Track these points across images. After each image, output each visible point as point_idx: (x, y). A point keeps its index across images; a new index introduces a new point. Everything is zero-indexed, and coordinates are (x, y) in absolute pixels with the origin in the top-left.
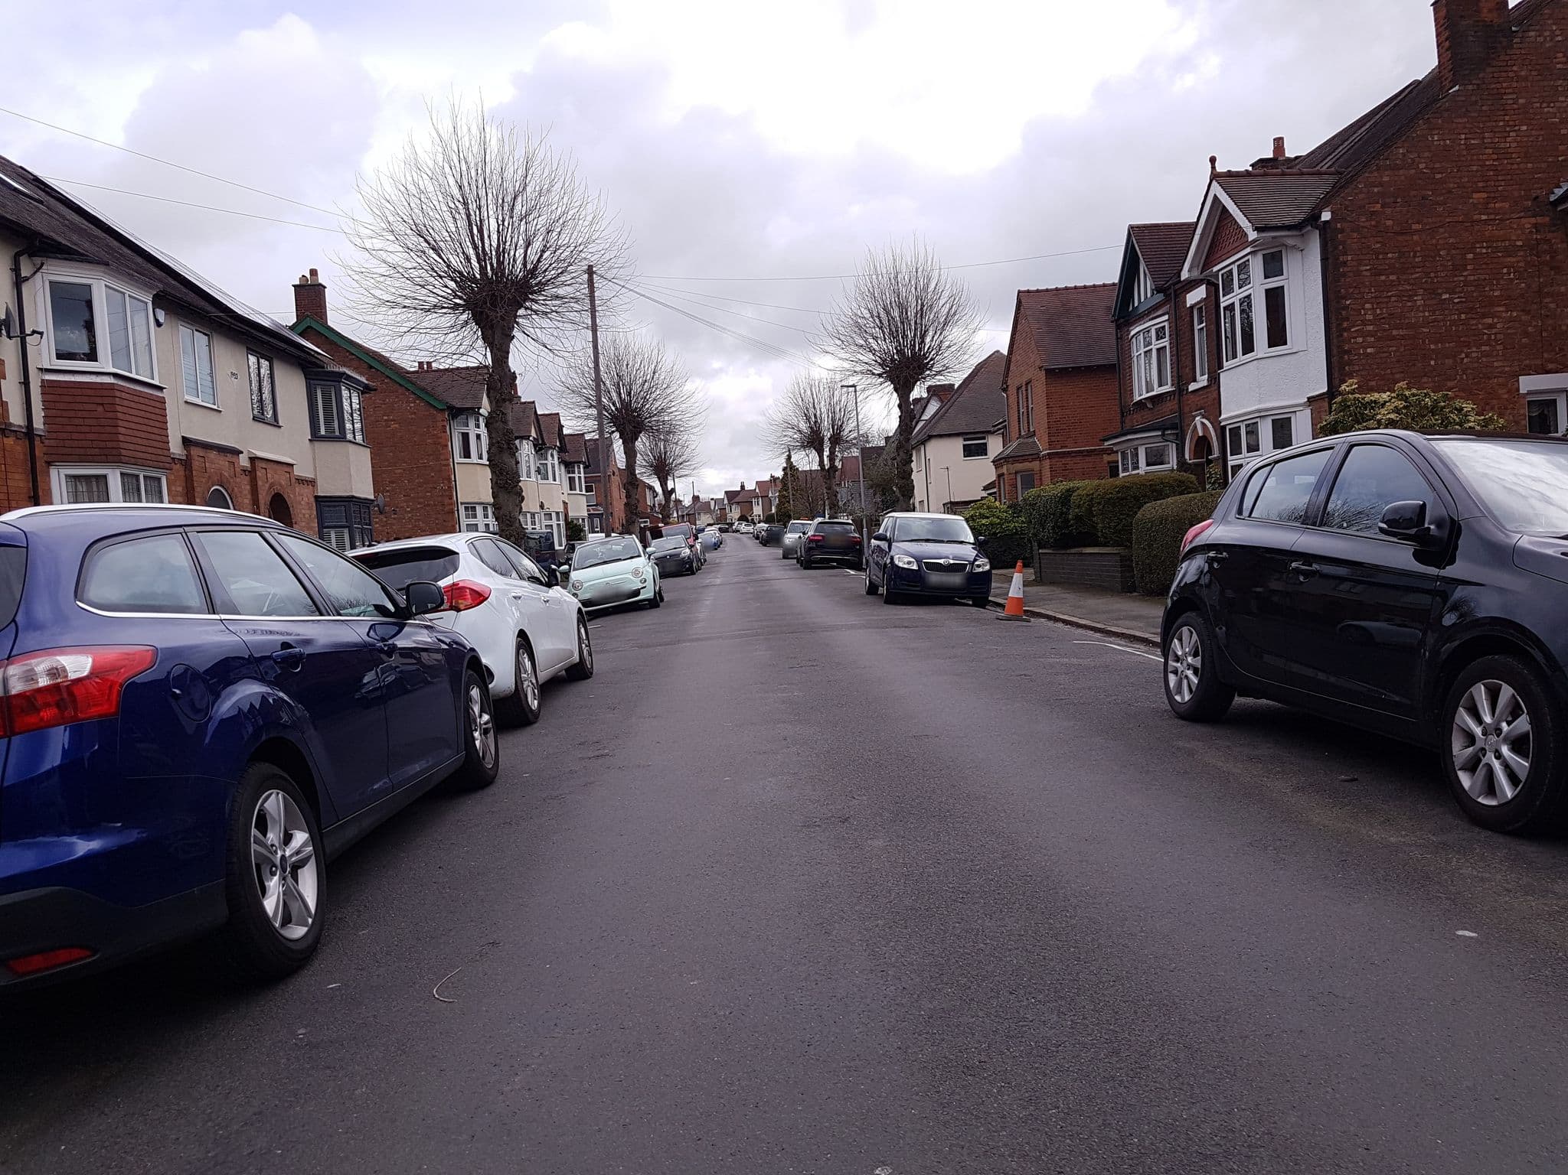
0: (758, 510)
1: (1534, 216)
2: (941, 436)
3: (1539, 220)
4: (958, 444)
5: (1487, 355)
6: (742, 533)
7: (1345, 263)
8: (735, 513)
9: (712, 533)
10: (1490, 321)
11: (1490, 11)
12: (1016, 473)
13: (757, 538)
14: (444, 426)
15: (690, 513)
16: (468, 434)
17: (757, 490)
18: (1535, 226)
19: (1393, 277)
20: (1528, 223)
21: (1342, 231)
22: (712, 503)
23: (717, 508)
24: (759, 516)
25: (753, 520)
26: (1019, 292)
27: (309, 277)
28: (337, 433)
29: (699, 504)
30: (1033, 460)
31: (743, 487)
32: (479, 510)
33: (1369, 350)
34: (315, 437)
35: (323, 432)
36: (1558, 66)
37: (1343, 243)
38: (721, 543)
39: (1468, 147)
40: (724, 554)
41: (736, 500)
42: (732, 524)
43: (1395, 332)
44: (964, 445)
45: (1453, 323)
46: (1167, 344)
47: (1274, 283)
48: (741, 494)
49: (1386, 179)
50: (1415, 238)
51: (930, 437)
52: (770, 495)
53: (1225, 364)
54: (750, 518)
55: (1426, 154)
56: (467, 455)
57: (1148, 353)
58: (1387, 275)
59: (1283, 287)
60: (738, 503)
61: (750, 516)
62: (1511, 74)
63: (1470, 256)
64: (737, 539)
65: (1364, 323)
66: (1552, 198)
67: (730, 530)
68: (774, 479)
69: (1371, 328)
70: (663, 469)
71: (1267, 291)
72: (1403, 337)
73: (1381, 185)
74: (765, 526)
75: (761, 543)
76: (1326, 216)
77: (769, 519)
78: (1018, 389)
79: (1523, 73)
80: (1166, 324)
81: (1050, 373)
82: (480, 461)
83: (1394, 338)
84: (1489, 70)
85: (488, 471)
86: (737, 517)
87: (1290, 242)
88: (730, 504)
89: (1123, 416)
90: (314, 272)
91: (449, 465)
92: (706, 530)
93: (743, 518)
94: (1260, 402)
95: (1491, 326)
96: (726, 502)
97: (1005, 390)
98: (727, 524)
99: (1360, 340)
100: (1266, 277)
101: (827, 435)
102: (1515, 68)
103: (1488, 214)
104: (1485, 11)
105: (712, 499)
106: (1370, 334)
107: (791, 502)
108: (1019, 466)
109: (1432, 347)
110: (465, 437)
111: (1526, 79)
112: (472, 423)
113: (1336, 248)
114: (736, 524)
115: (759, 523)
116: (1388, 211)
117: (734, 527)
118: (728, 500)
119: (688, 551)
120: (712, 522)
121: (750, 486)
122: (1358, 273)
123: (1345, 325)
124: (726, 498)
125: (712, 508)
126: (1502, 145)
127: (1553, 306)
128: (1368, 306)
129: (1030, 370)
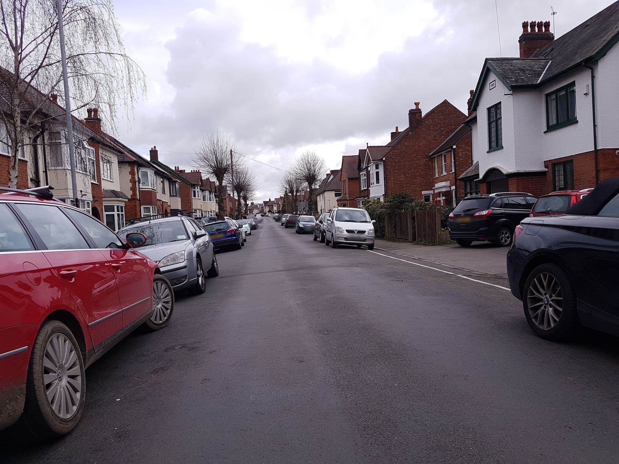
0: (275, 208)
1: (425, 159)
2: (328, 191)
3: (426, 159)
4: (333, 193)
5: (415, 187)
6: (270, 217)
7: (388, 168)
8: (267, 209)
9: (259, 216)
10: (416, 180)
11: (418, 116)
12: (342, 204)
13: (275, 219)
14: (190, 189)
15: (251, 209)
16: (195, 191)
17: (275, 201)
18: (426, 161)
19: (397, 171)
20: (424, 160)
21: (387, 162)
22: (259, 205)
23: (260, 207)
24: (276, 210)
25: (273, 212)
26: (343, 156)
27: (153, 148)
28: (175, 195)
29: (253, 206)
30: (346, 201)
31: (270, 200)
32: (198, 211)
33: (392, 186)
34: (171, 196)
35: (172, 195)
36: (431, 128)
37: (387, 164)
38: (262, 220)
39: (413, 145)
40: (263, 224)
41: (267, 204)
42: (266, 213)
43: (397, 182)
44: (335, 193)
45: (409, 180)
46: (366, 178)
47: (377, 170)
48: (269, 203)
49: (396, 151)
50: (402, 163)
51: (325, 191)
52: (280, 203)
53: (371, 186)
54: (272, 211)
55: (404, 147)
56: (195, 196)
57: (363, 179)
58: (396, 171)
59: (379, 172)
60: (268, 206)
61: (272, 210)
62: (422, 130)
63: (413, 167)
64: (268, 219)
65: (391, 180)
66: (429, 155)
67: (265, 215)
68: (281, 198)
69: (393, 181)
70: (245, 198)
71: (376, 172)
72: (399, 183)
73: (395, 153)
74: (277, 214)
75: (275, 220)
76: (384, 159)
77: (279, 212)
78: (343, 181)
79: (424, 130)
80: (366, 173)
81: (349, 179)
82: (198, 198)
83: (397, 183)
84: (417, 129)
85: (218, 206)
86: (268, 211)
87: (379, 163)
88: (265, 206)
89: (360, 193)
90: (155, 147)
91: (191, 199)
92: (257, 216)
93: (270, 211)
94: (375, 195)
95: (416, 181)
96: (264, 205)
97: (341, 181)
98: (264, 213)
99: (390, 184)
100: (376, 169)
101: (295, 190)
102: (423, 129)
103: (416, 158)
104: (417, 116)
105: (258, 204)
106: (393, 183)
107: (286, 207)
108: (342, 202)
109: (405, 185)
110: (195, 192)
111: (425, 131)
112: (196, 188)
113: (386, 165)
114: (267, 214)
115: (276, 213)
116: (396, 158)
117: (266, 215)
118: (265, 205)
119: (254, 223)
120: (258, 212)
121: (273, 199)
122: (390, 170)
123: (388, 181)
124: (264, 204)
125: (259, 207)
126: (420, 145)
127: (429, 177)
128: (392, 177)
129: (345, 177)
